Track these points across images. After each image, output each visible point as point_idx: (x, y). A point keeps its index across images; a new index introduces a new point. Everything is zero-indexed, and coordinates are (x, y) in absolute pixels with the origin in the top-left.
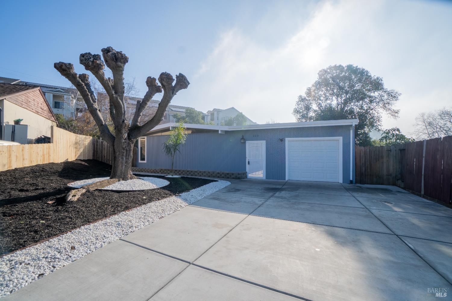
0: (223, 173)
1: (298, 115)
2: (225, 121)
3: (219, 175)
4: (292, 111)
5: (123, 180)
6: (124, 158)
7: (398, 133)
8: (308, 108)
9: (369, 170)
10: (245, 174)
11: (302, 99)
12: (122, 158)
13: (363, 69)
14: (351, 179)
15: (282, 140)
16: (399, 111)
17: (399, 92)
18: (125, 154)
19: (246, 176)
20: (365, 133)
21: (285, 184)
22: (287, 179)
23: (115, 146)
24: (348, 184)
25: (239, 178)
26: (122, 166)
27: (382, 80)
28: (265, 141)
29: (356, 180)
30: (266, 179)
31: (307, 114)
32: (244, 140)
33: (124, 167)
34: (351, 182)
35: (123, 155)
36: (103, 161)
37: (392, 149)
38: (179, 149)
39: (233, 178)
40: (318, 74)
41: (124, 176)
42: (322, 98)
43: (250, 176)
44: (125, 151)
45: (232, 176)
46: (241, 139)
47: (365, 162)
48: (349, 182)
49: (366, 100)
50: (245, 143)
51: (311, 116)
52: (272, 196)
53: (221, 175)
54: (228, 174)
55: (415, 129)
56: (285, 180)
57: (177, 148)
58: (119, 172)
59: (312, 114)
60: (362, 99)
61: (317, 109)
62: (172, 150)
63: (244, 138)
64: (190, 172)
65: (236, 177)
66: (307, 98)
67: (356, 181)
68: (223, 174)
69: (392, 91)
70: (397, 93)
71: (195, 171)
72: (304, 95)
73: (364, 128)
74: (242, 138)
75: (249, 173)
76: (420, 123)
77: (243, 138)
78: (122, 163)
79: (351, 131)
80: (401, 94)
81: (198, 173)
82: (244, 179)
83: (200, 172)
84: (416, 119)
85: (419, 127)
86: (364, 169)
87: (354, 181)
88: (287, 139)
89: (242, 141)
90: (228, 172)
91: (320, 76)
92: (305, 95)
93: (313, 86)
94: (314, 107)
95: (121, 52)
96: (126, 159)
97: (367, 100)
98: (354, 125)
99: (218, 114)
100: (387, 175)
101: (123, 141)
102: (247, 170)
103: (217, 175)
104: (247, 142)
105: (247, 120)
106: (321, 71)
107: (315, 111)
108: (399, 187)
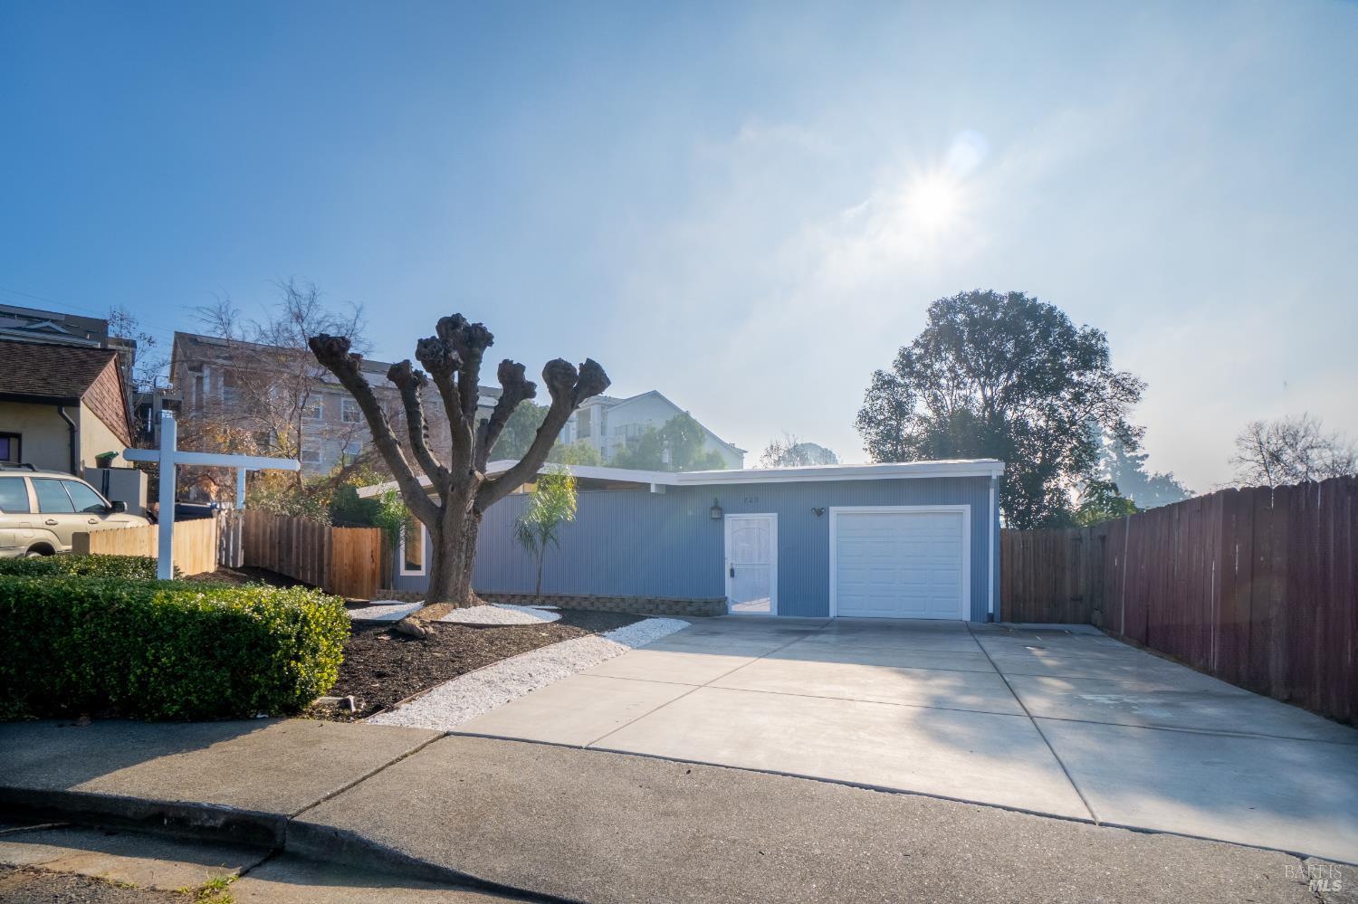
0: (663, 602)
1: (873, 431)
2: (628, 440)
3: (651, 607)
4: (855, 418)
5: (461, 606)
6: (463, 557)
7: (1112, 494)
8: (900, 410)
9: (1032, 589)
10: (723, 602)
11: (884, 383)
12: (459, 557)
13: (1052, 309)
14: (991, 610)
15: (821, 513)
16: (1144, 430)
17: (1142, 380)
18: (464, 547)
19: (725, 610)
20: (1057, 489)
21: (829, 623)
22: (832, 613)
23: (446, 529)
24: (984, 622)
25: (707, 614)
26: (458, 575)
27: (1104, 339)
28: (776, 514)
29: (1001, 613)
30: (778, 614)
31: (899, 430)
32: (718, 511)
33: (461, 577)
34: (991, 618)
35: (460, 550)
36: (285, 573)
37: (1084, 536)
38: (555, 537)
39: (692, 614)
40: (929, 311)
41: (462, 597)
42: (943, 381)
43: (736, 609)
44: (464, 541)
45: (689, 609)
46: (712, 509)
47: (1024, 566)
48: (986, 620)
49: (1063, 394)
50: (721, 519)
51: (910, 436)
52: (799, 640)
53: (658, 605)
54: (677, 603)
55: (1236, 474)
56: (828, 615)
57: (552, 532)
58: (451, 590)
59: (910, 429)
60: (1055, 389)
61: (929, 413)
62: (538, 537)
63: (720, 505)
64: (568, 599)
65: (699, 610)
66: (899, 380)
67: (1002, 617)
68: (663, 604)
69: (1125, 376)
70: (1135, 381)
71: (582, 598)
72: (890, 370)
73: (1054, 475)
74: (713, 505)
75: (735, 600)
76: (1248, 454)
77: (716, 507)
78: (458, 568)
79: (992, 492)
80: (1146, 385)
81: (592, 603)
82: (720, 615)
83: (598, 598)
84: (1239, 441)
85: (1246, 467)
86: (1021, 584)
87: (998, 615)
88: (833, 510)
89: (715, 515)
90: (675, 598)
91: (935, 317)
92: (895, 370)
93: (917, 344)
94: (921, 407)
95: (481, 324)
96: (466, 557)
97: (1065, 394)
98: (994, 477)
99: (604, 415)
100: (1073, 599)
101: (466, 516)
102: (728, 593)
103: (646, 606)
104: (726, 515)
105: (706, 436)
106: (936, 305)
107: (923, 419)
108: (1095, 626)
